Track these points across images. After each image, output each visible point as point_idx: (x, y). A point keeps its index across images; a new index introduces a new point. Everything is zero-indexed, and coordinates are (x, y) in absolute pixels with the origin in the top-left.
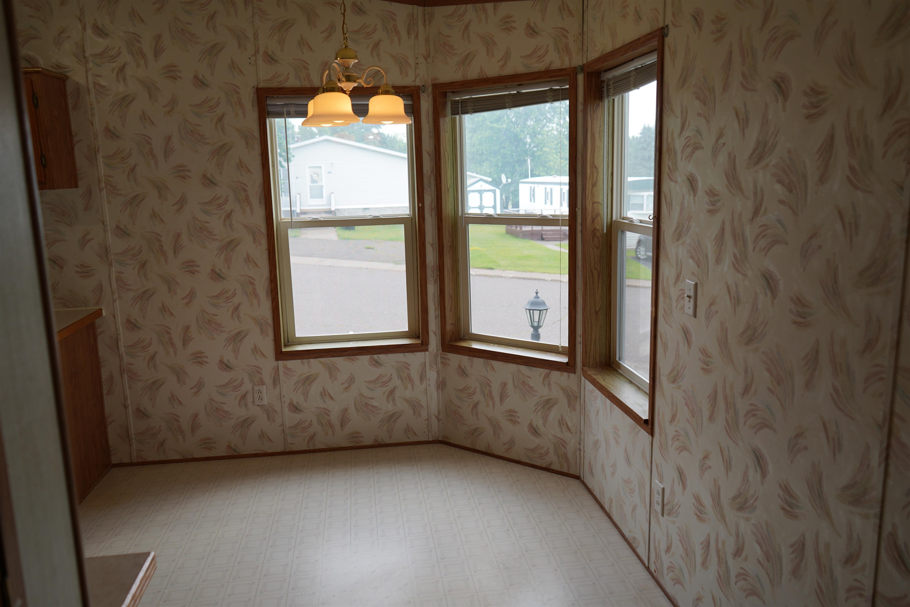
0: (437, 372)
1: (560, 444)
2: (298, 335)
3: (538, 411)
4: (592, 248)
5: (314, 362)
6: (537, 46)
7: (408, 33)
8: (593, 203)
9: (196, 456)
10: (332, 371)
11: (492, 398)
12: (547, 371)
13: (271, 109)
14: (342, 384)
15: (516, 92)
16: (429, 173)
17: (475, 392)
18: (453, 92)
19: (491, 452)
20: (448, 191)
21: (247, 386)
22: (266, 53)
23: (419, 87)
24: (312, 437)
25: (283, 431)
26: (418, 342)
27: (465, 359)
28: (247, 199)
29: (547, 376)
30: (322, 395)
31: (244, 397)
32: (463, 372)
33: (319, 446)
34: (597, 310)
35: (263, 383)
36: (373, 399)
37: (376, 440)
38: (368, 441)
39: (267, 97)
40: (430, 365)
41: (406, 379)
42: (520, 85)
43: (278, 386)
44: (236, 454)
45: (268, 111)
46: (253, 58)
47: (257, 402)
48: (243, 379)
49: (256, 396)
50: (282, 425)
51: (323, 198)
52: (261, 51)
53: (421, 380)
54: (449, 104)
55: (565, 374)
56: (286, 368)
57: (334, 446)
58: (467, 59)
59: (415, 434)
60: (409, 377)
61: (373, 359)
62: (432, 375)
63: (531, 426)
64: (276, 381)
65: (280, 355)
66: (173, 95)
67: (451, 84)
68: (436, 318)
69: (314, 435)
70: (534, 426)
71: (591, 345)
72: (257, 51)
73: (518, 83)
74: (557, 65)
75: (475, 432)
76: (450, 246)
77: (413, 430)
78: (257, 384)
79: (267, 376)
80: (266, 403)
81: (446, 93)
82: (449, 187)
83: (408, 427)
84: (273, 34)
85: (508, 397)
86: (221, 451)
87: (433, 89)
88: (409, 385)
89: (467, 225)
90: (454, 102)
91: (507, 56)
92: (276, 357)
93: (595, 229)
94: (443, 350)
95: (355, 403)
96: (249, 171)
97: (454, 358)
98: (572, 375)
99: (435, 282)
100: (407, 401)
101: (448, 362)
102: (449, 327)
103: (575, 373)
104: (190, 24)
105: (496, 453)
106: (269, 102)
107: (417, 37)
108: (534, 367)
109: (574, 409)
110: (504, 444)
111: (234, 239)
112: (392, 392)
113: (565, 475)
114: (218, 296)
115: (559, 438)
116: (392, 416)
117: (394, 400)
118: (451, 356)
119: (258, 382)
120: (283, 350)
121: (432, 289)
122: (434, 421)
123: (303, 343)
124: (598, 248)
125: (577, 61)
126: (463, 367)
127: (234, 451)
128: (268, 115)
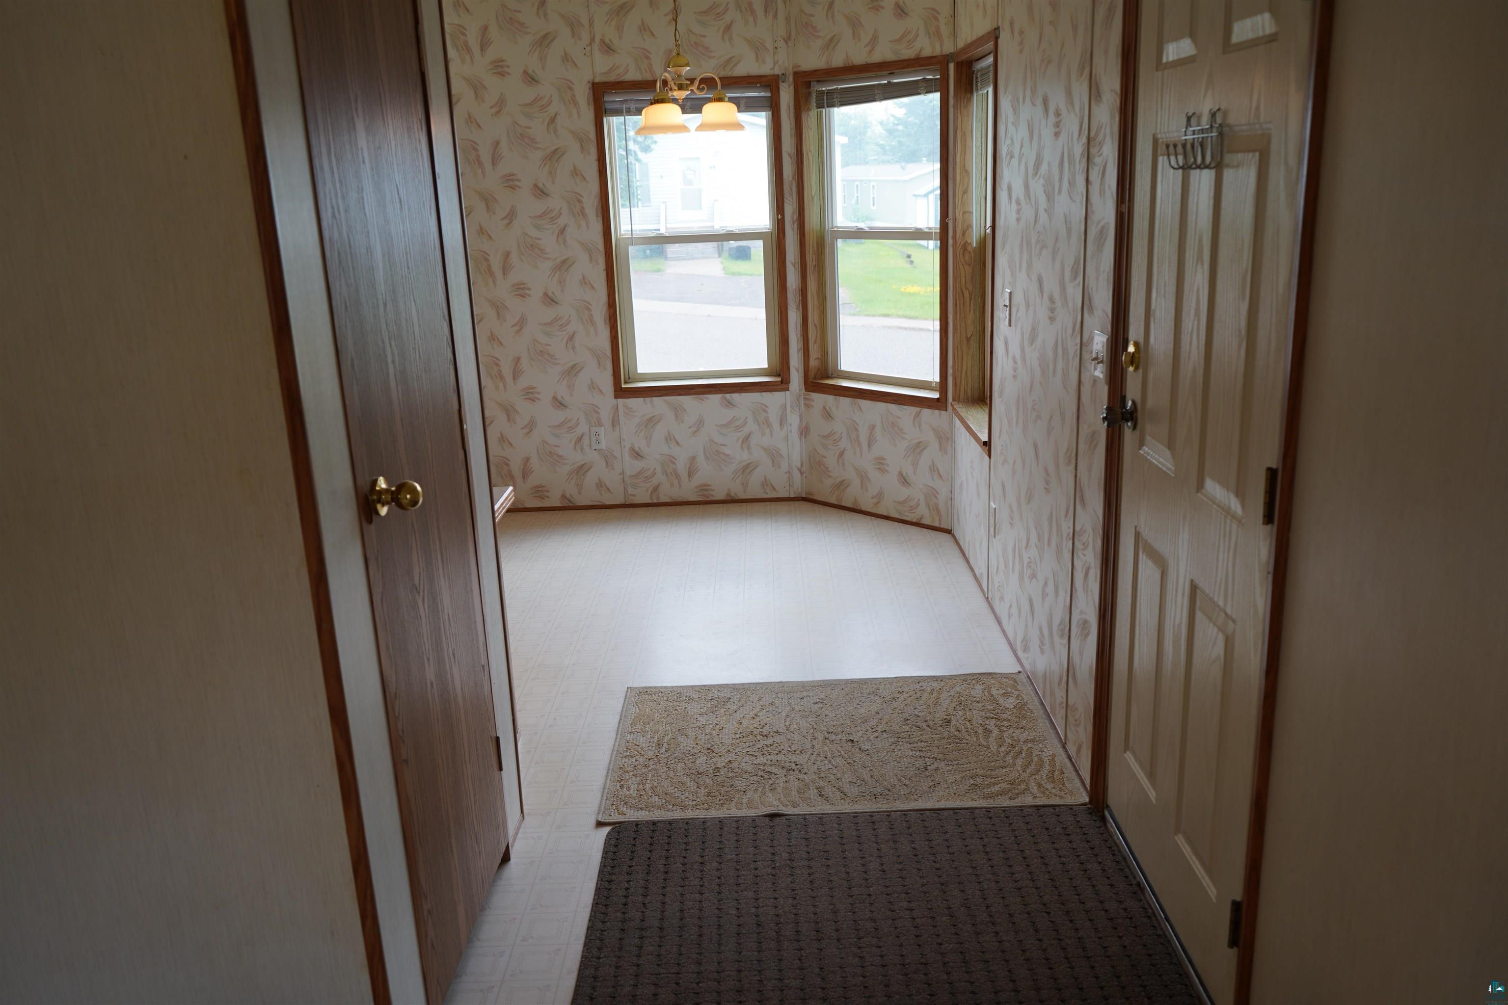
0: (800, 416)
1: (932, 493)
2: (640, 370)
3: (908, 457)
4: (963, 265)
5: (658, 401)
6: (907, 29)
7: (766, 12)
8: (964, 213)
9: (528, 506)
10: (678, 412)
11: (859, 444)
12: (918, 409)
13: (608, 106)
14: (690, 427)
15: (886, 82)
16: (791, 179)
17: (841, 438)
18: (818, 81)
19: (859, 508)
20: (813, 199)
21: (583, 428)
22: (602, 41)
23: (778, 75)
24: (656, 489)
25: (624, 481)
26: (779, 379)
27: (830, 399)
28: (582, 212)
29: (918, 415)
30: (666, 440)
31: (580, 439)
32: (827, 415)
33: (664, 499)
34: (969, 336)
35: (600, 424)
36: (725, 445)
37: (728, 495)
38: (720, 496)
39: (603, 92)
40: (791, 407)
41: (764, 424)
42: (891, 73)
43: (618, 429)
44: (571, 505)
45: (605, 109)
46: (588, 49)
47: (595, 446)
48: (578, 419)
49: (594, 439)
50: (623, 473)
51: (701, 209)
52: (597, 40)
53: (781, 425)
54: (814, 96)
55: (937, 412)
56: (625, 406)
57: (680, 499)
58: (831, 43)
59: (774, 489)
60: (766, 421)
61: (725, 398)
62: (794, 420)
63: (901, 474)
64: (615, 422)
65: (620, 392)
66: (501, 94)
67: (814, 72)
68: (798, 351)
69: (658, 486)
70: (904, 474)
71: (961, 376)
72: (593, 40)
73: (889, 72)
74: (927, 52)
75: (841, 485)
76: (815, 266)
77: (771, 484)
78: (594, 425)
79: (605, 415)
80: (604, 448)
81: (810, 82)
82: (813, 194)
83: (766, 480)
84: (610, 20)
85: (876, 442)
86: (554, 501)
87: (794, 79)
88: (767, 431)
89: (835, 240)
90: (820, 94)
91: (874, 40)
92: (615, 394)
93: (966, 242)
94: (807, 389)
95: (704, 450)
96: (585, 179)
97: (819, 399)
98: (943, 412)
99: (797, 309)
100: (765, 449)
101: (812, 403)
102: (813, 363)
103: (946, 410)
104: (519, 12)
105: (863, 509)
106: (606, 99)
107: (775, 16)
108: (904, 405)
109: (946, 453)
110: (872, 498)
111: (568, 258)
112: (747, 438)
113: (936, 530)
114: (550, 324)
115: (930, 487)
116: (748, 466)
117: (749, 448)
118: (815, 396)
119: (595, 422)
120: (623, 387)
121: (794, 317)
122: (797, 475)
123: (645, 380)
124: (970, 265)
125: (949, 48)
126: (828, 409)
127: (570, 501)
128: (606, 113)
